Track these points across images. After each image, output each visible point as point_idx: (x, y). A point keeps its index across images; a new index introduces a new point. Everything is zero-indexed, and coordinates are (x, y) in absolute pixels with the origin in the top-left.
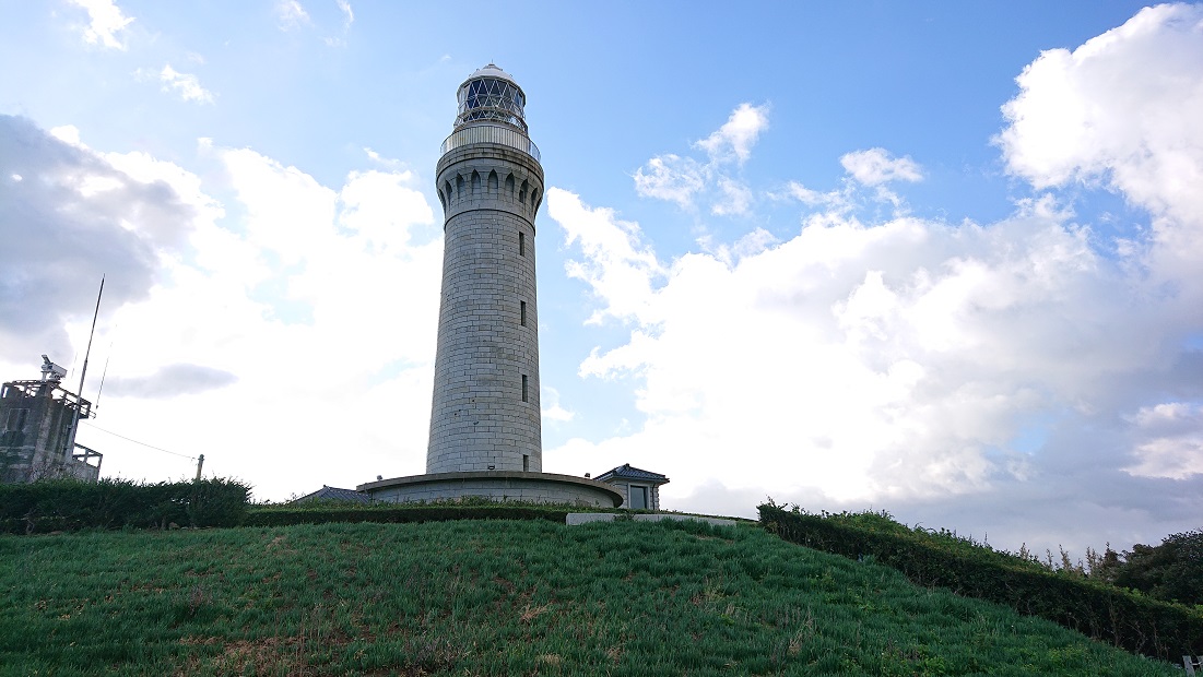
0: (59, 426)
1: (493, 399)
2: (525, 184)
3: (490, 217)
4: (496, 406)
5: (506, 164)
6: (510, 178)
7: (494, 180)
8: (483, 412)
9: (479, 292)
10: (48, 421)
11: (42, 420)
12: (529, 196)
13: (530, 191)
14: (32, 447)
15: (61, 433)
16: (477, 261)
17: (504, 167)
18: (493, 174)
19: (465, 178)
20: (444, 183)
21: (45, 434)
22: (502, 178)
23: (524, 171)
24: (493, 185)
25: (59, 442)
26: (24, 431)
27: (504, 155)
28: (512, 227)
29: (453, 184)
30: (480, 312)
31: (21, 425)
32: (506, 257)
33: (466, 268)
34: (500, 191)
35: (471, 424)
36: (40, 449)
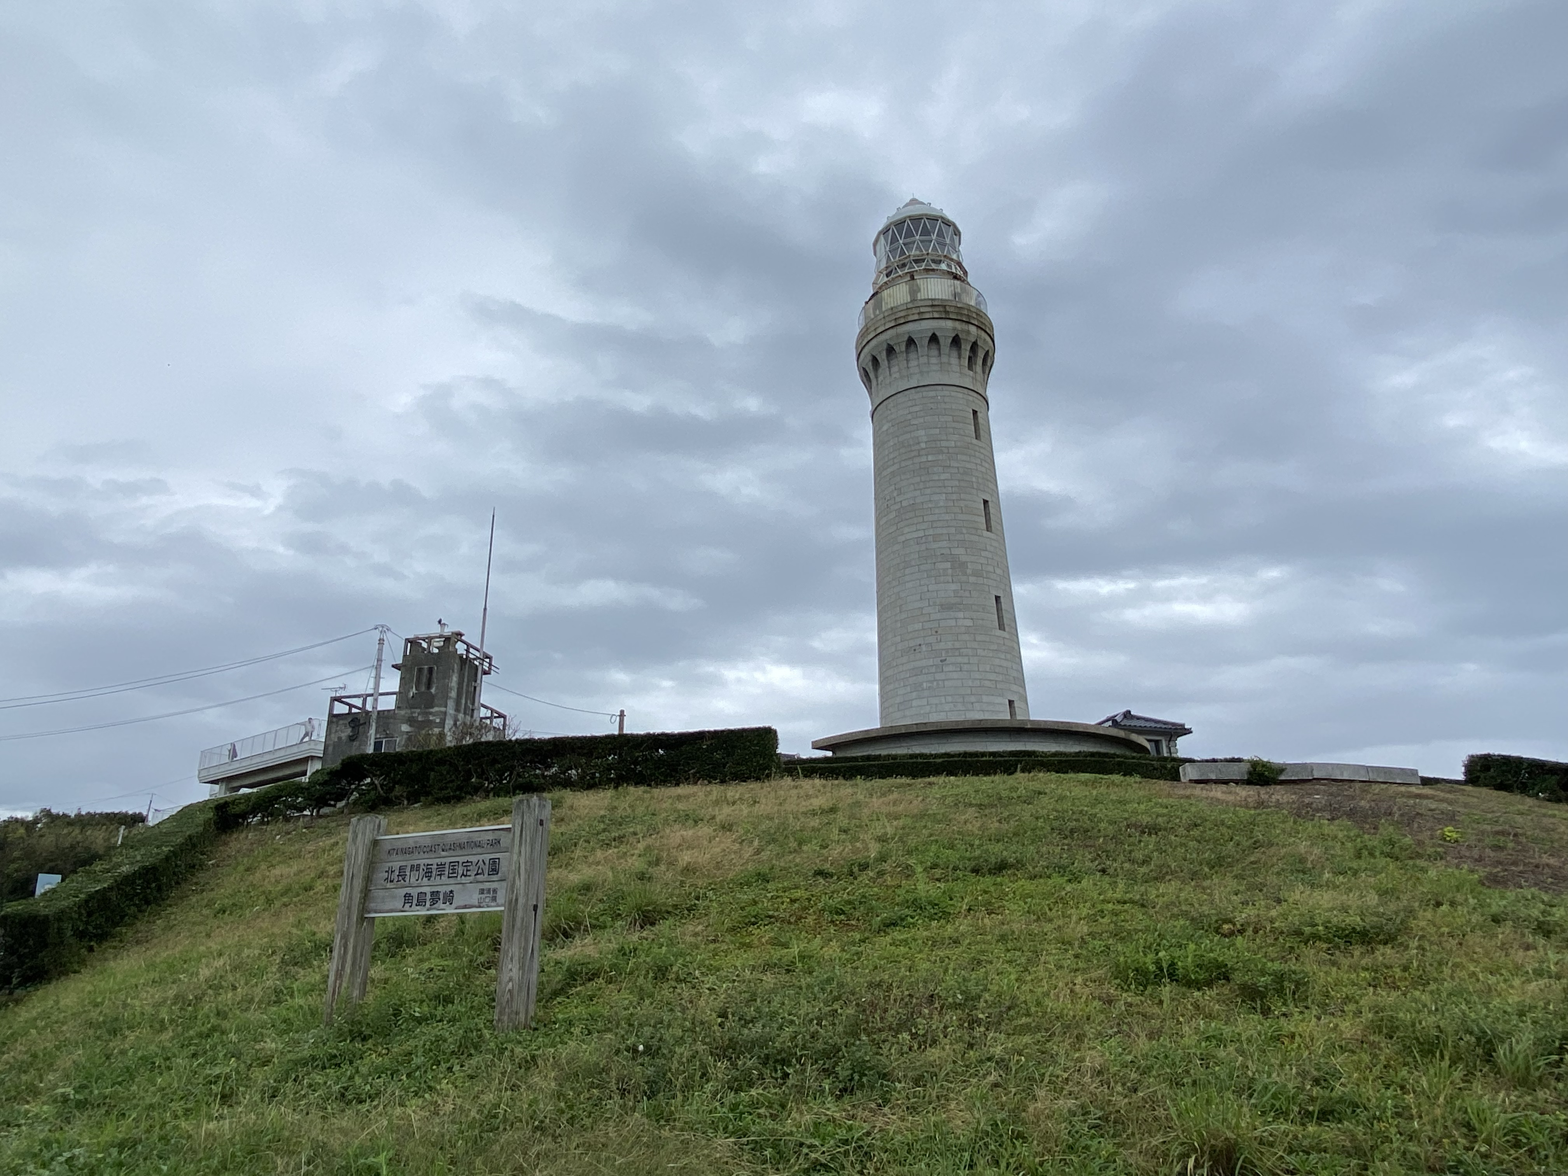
0: (465, 684)
1: (963, 630)
2: (974, 347)
3: (932, 394)
4: (966, 637)
5: (949, 324)
6: (956, 342)
7: (934, 346)
8: (950, 645)
9: (928, 491)
10: (455, 678)
11: (450, 677)
12: (980, 361)
13: (981, 354)
14: (443, 709)
15: (467, 692)
16: (923, 452)
17: (947, 327)
18: (934, 339)
19: (896, 348)
20: (869, 358)
21: (453, 694)
22: (945, 342)
23: (973, 329)
24: (934, 352)
25: (466, 703)
26: (433, 690)
27: (947, 312)
28: (963, 403)
29: (882, 357)
30: (931, 518)
31: (429, 687)
32: (959, 444)
33: (910, 462)
34: (944, 359)
35: (937, 661)
36: (451, 711)
